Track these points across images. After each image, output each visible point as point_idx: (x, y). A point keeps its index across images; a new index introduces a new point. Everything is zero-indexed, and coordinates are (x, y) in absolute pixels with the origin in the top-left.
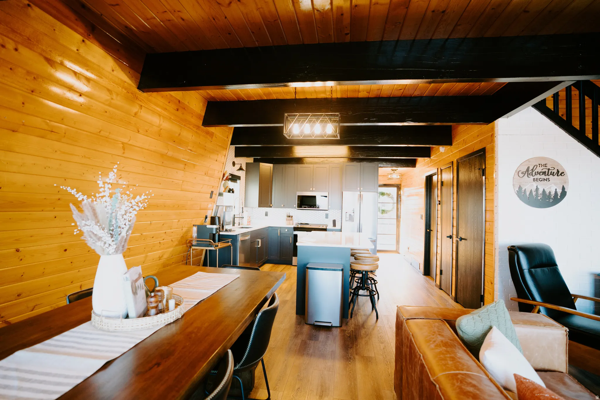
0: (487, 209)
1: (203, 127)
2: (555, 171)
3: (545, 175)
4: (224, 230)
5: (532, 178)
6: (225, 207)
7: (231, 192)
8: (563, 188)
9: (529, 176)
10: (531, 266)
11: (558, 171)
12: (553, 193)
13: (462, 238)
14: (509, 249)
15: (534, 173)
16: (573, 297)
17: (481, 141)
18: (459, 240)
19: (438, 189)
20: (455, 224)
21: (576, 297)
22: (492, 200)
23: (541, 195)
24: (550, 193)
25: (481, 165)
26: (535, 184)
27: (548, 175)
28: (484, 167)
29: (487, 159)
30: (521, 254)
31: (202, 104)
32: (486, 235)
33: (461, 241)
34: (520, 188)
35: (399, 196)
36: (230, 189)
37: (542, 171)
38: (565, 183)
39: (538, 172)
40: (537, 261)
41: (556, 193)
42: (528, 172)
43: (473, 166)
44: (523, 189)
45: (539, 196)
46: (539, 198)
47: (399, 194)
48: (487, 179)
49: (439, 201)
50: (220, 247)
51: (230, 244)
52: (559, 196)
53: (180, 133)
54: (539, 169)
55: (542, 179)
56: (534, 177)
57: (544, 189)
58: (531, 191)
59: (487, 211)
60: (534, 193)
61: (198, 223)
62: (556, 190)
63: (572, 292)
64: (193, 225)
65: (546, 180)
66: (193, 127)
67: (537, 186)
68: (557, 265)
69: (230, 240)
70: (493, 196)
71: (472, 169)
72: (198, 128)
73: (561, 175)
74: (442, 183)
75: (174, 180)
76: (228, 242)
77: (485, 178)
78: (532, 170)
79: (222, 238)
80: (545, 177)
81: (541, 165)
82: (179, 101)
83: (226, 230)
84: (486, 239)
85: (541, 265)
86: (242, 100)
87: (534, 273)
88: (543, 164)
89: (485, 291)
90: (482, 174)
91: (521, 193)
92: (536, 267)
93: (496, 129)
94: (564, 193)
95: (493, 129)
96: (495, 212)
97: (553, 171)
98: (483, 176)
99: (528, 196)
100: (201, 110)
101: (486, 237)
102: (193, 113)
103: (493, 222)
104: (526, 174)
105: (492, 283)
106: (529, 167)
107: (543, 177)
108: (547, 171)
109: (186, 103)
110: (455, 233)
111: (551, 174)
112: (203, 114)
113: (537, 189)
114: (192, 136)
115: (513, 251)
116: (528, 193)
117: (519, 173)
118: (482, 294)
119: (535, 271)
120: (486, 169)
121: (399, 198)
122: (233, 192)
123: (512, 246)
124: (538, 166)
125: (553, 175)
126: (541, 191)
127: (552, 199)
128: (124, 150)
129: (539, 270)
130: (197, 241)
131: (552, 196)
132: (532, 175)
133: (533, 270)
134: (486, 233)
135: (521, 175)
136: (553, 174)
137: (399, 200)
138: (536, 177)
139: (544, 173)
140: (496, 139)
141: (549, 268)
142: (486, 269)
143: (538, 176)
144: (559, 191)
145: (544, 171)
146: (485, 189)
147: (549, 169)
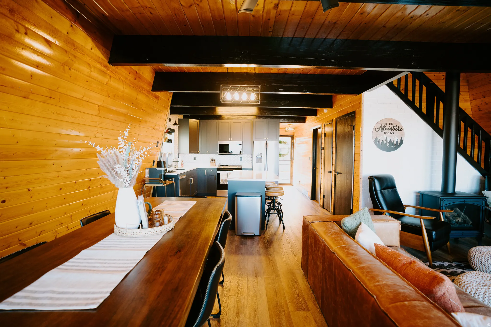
0: (356, 153)
1: (152, 92)
2: (397, 128)
3: (391, 130)
4: (168, 171)
5: (383, 132)
6: (167, 153)
7: (170, 142)
8: (401, 139)
9: (382, 131)
10: (382, 188)
11: (399, 128)
12: (395, 142)
13: (339, 172)
14: (369, 178)
15: (385, 128)
16: (404, 207)
17: (352, 106)
18: (336, 174)
19: (322, 139)
20: (334, 163)
21: (406, 206)
22: (359, 147)
23: (389, 143)
24: (394, 142)
25: (352, 122)
26: (385, 136)
27: (393, 130)
28: (354, 124)
29: (356, 119)
30: (376, 181)
31: (151, 74)
32: (355, 170)
33: (338, 174)
34: (376, 138)
35: (292, 144)
36: (169, 140)
37: (390, 127)
38: (403, 135)
39: (387, 128)
40: (385, 186)
41: (397, 141)
42: (382, 128)
43: (347, 124)
44: (378, 139)
45: (387, 144)
46: (387, 145)
47: (293, 142)
48: (356, 132)
49: (323, 147)
50: (167, 184)
51: (173, 181)
52: (399, 144)
53: (137, 97)
54: (388, 126)
55: (389, 133)
56: (385, 132)
57: (390, 139)
58: (383, 140)
59: (355, 154)
60: (384, 142)
61: (148, 166)
62: (397, 140)
63: (403, 204)
64: (146, 168)
65: (392, 133)
66: (146, 92)
67: (386, 137)
68: (396, 187)
69: (173, 179)
70: (360, 144)
71: (346, 125)
72: (149, 92)
73: (401, 130)
74: (325, 135)
75: (132, 134)
76: (172, 180)
77: (355, 132)
78: (384, 127)
79: (166, 178)
80: (391, 132)
81: (389, 124)
82: (136, 72)
83: (169, 172)
84: (355, 172)
85: (387, 188)
86: (183, 72)
87: (383, 193)
88: (390, 123)
89: (354, 206)
90: (353, 129)
91: (376, 142)
92: (384, 189)
93: (362, 99)
94: (402, 142)
95: (360, 99)
96: (361, 154)
97: (396, 128)
98: (353, 130)
99: (381, 144)
100: (151, 79)
101: (355, 171)
102: (146, 82)
103: (359, 161)
104: (380, 130)
105: (358, 201)
106: (382, 125)
107: (390, 131)
108: (392, 127)
109: (141, 74)
110: (334, 169)
111: (395, 130)
112: (152, 82)
113: (386, 139)
114: (145, 99)
115: (371, 179)
116: (381, 142)
117: (376, 129)
118: (352, 209)
119: (384, 191)
120: (356, 126)
121: (292, 145)
122: (171, 142)
123: (371, 176)
124: (388, 124)
125: (396, 131)
126: (388, 141)
127: (395, 146)
128: (99, 111)
129: (386, 191)
130: (150, 180)
131: (395, 144)
132: (384, 130)
133: (383, 191)
134: (355, 168)
135: (377, 130)
136: (396, 129)
137: (293, 146)
138: (386, 131)
139: (391, 129)
140: (362, 105)
141: (392, 189)
142: (354, 192)
143: (387, 131)
144: (399, 141)
145: (391, 127)
146: (355, 139)
147: (394, 126)
